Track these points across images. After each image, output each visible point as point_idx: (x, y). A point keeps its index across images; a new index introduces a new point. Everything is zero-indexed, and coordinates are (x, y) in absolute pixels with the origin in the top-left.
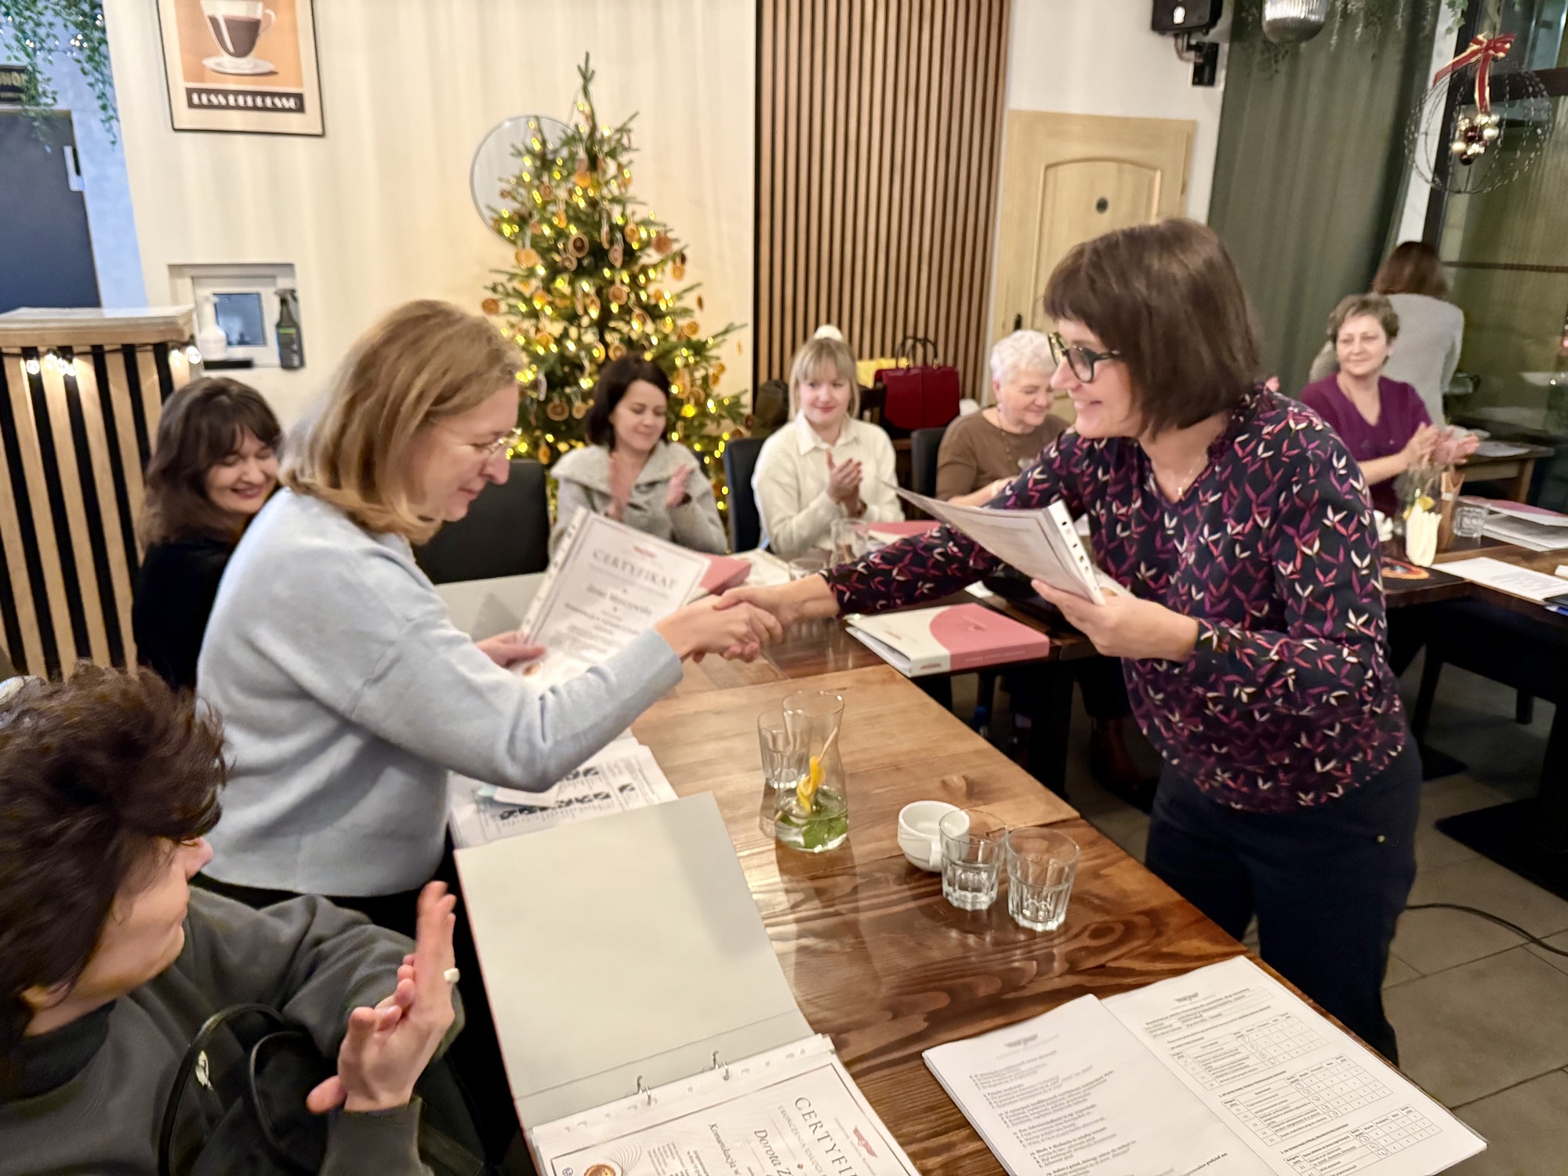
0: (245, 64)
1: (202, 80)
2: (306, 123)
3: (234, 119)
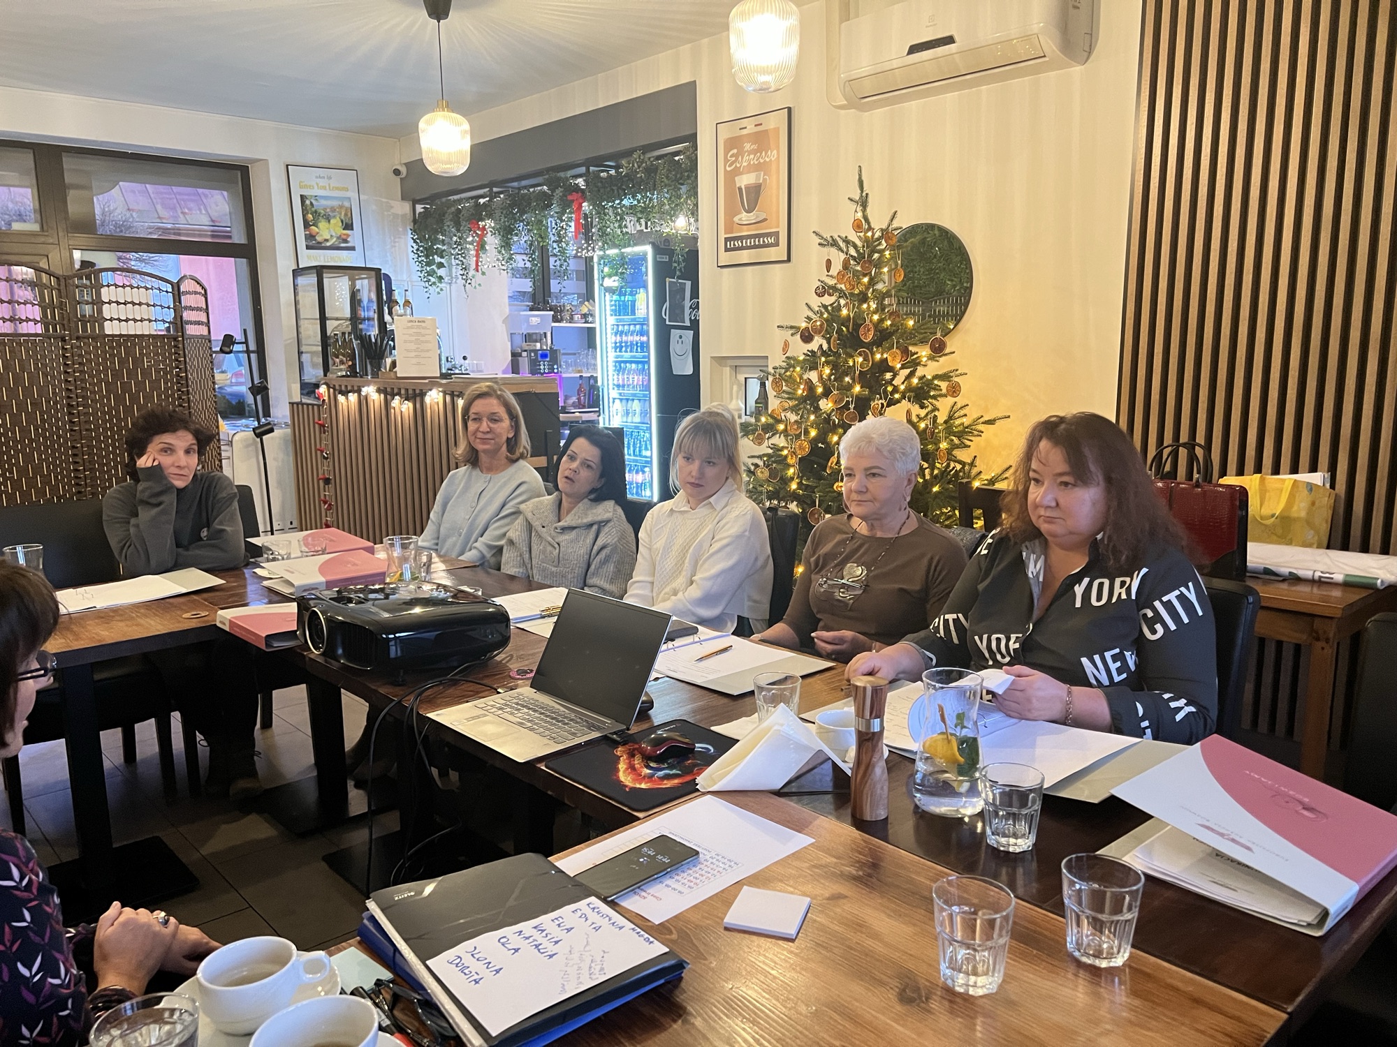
0: (752, 217)
1: (732, 233)
2: (778, 253)
3: (745, 256)
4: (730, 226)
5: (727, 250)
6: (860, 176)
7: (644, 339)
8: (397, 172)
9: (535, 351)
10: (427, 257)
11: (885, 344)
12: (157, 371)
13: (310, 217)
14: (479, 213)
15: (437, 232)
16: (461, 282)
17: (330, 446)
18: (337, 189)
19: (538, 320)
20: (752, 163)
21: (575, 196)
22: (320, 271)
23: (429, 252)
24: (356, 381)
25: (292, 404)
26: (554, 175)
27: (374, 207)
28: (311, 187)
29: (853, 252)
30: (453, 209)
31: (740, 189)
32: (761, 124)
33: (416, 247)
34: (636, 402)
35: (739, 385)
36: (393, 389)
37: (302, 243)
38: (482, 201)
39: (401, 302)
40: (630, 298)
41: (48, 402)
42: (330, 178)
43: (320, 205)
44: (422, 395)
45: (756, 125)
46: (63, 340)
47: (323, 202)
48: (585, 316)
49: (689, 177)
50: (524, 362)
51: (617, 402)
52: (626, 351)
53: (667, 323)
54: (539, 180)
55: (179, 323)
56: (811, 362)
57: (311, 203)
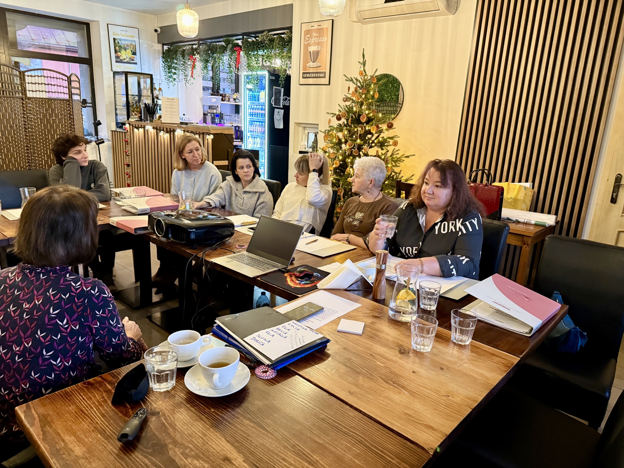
0: (315, 65)
2: (326, 81)
3: (311, 81)
4: (305, 68)
5: (303, 78)
6: (363, 52)
7: (263, 112)
8: (156, 31)
9: (214, 113)
10: (169, 69)
11: (370, 123)
12: (61, 115)
13: (117, 48)
14: (193, 52)
15: (174, 59)
16: (184, 81)
17: (130, 151)
18: (130, 36)
19: (215, 100)
20: (316, 41)
21: (237, 48)
22: (126, 74)
23: (170, 67)
24: (143, 123)
25: (112, 131)
26: (228, 38)
27: (146, 46)
28: (118, 35)
29: (359, 84)
30: (181, 49)
31: (310, 52)
32: (320, 25)
33: (164, 65)
34: (258, 139)
35: (306, 135)
36: (160, 128)
37: (114, 59)
38: (194, 47)
39: (158, 88)
40: (258, 94)
41: (16, 126)
42: (126, 31)
43: (122, 43)
44: (174, 131)
45: (318, 26)
46: (22, 99)
47: (124, 42)
48: (235, 99)
49: (288, 45)
50: (209, 118)
51: (250, 138)
52: (255, 117)
53: (273, 106)
54: (222, 39)
55: (70, 94)
56: (340, 128)
57: (118, 42)
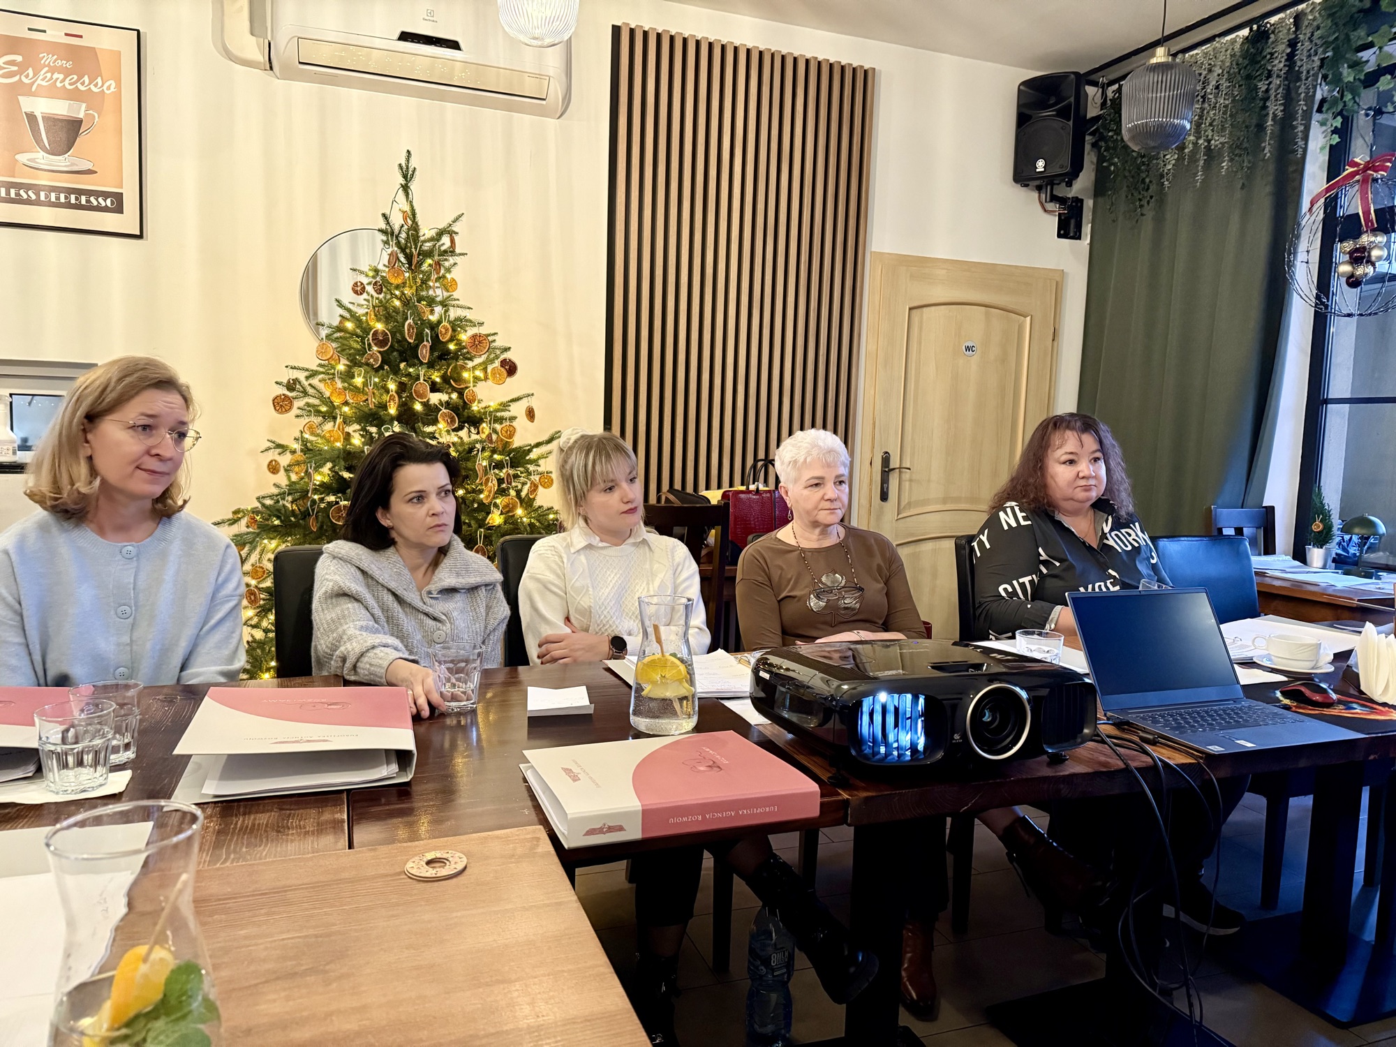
0: (62, 162)
1: (12, 174)
4: (5, 165)
20: (59, 85)
31: (29, 115)
32: (81, 37)
45: (66, 35)
